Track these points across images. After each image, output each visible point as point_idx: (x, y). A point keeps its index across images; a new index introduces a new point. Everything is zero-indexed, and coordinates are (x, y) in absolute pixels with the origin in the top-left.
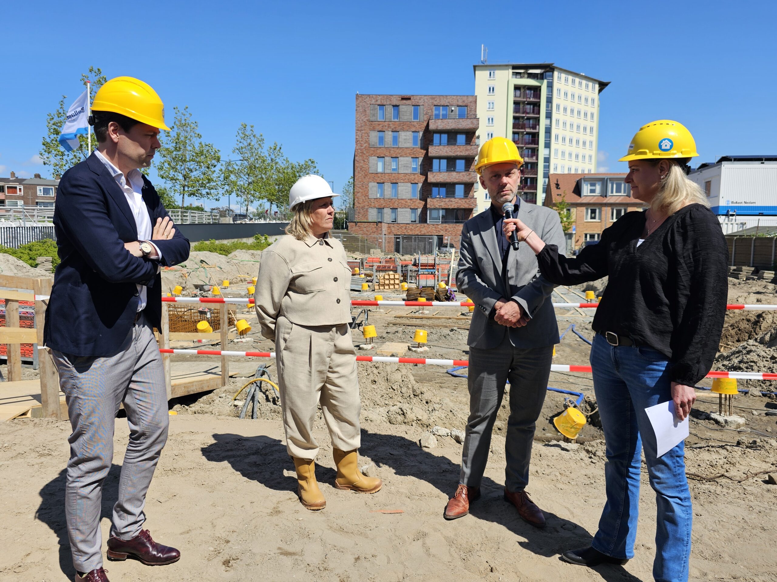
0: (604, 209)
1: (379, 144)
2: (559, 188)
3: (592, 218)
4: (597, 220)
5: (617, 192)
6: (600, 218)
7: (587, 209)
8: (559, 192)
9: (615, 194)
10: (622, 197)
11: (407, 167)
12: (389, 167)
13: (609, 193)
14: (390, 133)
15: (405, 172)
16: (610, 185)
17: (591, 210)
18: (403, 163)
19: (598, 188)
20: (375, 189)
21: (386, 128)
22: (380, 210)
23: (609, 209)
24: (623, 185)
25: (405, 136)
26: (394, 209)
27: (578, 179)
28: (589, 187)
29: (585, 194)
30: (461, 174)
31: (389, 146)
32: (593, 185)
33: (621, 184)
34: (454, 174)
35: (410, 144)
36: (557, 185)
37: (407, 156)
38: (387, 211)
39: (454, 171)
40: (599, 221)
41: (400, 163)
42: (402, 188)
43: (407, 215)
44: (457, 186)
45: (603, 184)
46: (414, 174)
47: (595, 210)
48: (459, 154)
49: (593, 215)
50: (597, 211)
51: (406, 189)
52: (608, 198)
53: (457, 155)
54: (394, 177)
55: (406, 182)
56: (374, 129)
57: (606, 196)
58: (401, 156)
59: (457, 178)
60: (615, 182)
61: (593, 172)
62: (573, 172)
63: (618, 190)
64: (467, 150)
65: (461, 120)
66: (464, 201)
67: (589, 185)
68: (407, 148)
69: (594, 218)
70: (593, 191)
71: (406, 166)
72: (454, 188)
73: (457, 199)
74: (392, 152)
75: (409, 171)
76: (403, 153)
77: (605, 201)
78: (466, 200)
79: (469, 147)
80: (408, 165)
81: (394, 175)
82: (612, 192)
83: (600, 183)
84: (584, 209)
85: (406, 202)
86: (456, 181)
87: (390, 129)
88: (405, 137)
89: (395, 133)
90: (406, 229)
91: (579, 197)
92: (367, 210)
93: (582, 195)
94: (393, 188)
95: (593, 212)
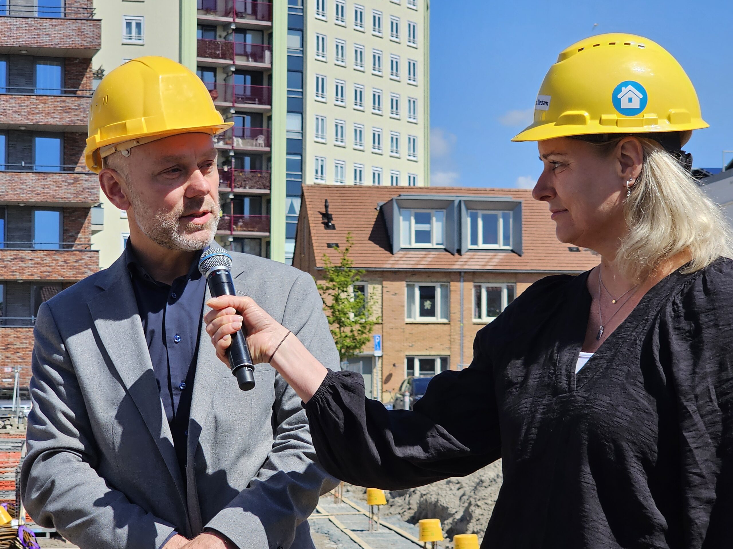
0: (455, 286)
2: (333, 227)
3: (424, 312)
4: (438, 318)
5: (485, 242)
6: (447, 314)
7: (411, 287)
8: (331, 236)
9: (481, 246)
10: (501, 255)
13: (467, 244)
16: (467, 221)
17: (421, 288)
19: (437, 228)
23: (469, 288)
24: (501, 222)
27: (382, 203)
28: (414, 227)
29: (402, 246)
30: (51, 178)
32: (422, 219)
33: (495, 219)
34: (29, 178)
36: (327, 217)
39: (29, 168)
40: (445, 321)
44: (38, 214)
45: (449, 218)
47: (433, 289)
48: (42, 120)
49: (428, 304)
50: (438, 292)
52: (466, 256)
53: (36, 125)
57: (459, 252)
59: (39, 189)
60: (480, 213)
61: (420, 183)
62: (368, 181)
63: (490, 236)
64: (66, 110)
65: (47, 23)
66: (60, 258)
67: (413, 221)
69: (431, 312)
70: (423, 236)
72: (31, 220)
73: (41, 254)
77: (458, 263)
78: (66, 256)
79: (71, 102)
82: (474, 241)
83: (443, 214)
84: (402, 286)
86: (34, 199)
91: (388, 254)
93: (395, 249)
95: (427, 294)
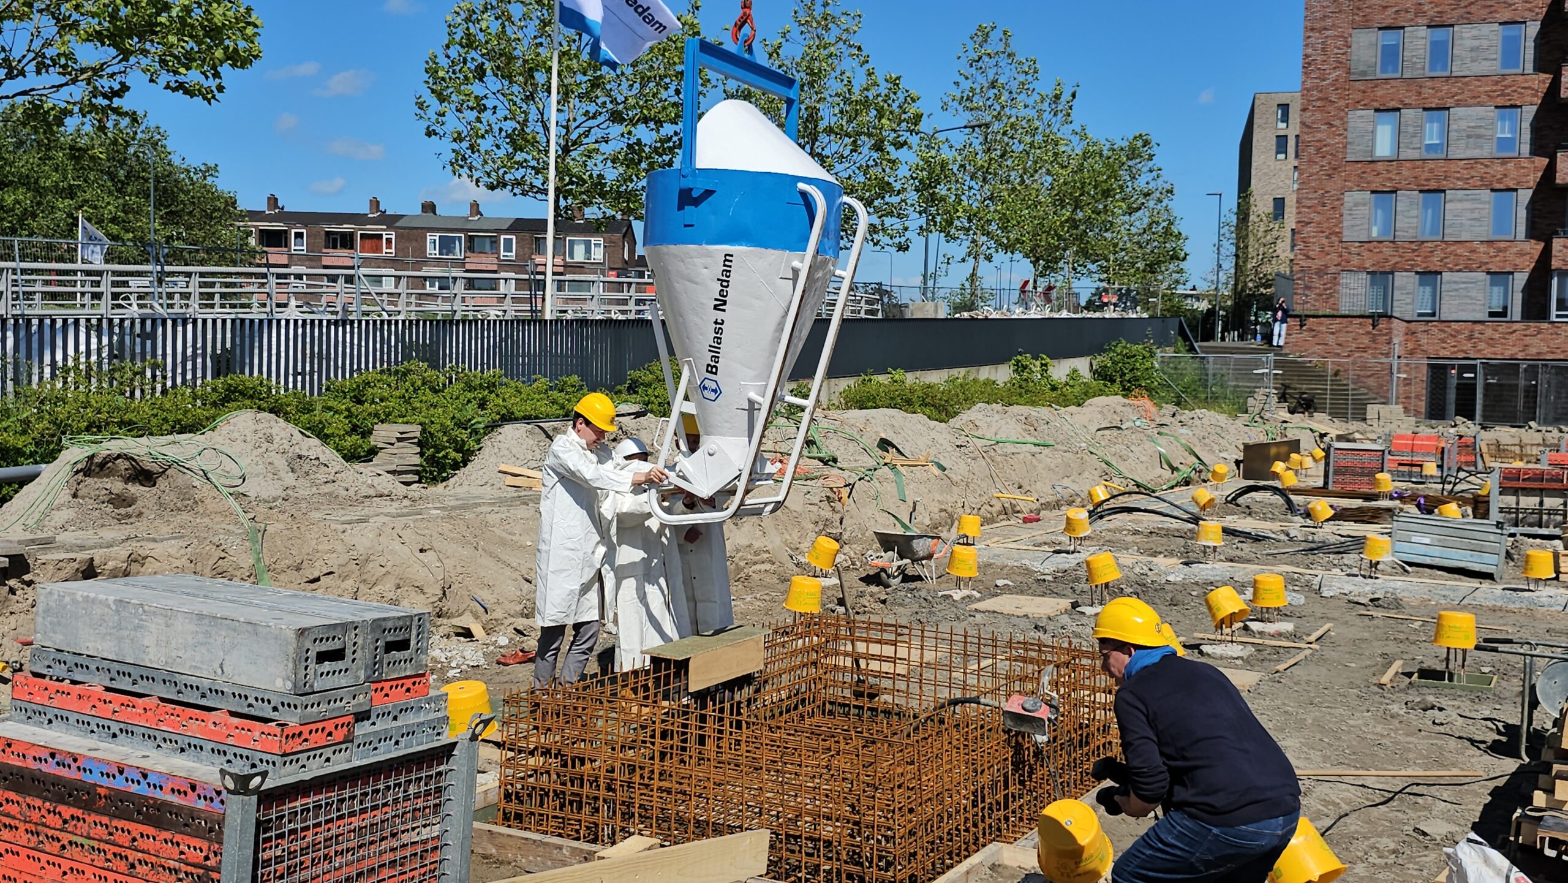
1: (1383, 71)
11: (1479, 136)
12: (1416, 140)
14: (1423, 32)
15: (1469, 154)
18: (1463, 125)
20: (1364, 210)
21: (1410, 16)
22: (1381, 276)
25: (1475, 38)
26: (1429, 276)
31: (1416, 74)
35: (1491, 66)
37: (1480, 104)
38: (1405, 281)
41: (1453, 127)
42: (1459, 205)
43: (1473, 294)
46: (1504, 161)
51: (1472, 210)
54: (1431, 171)
55: (1475, 188)
56: (1366, 24)
58: (1458, 104)
68: (1478, 77)
71: (1474, 135)
74: (1427, 92)
75: (1486, 150)
76: (1467, 94)
80: (1482, 131)
81: (1431, 164)
85: (1473, 251)
87: (1420, 21)
88: (1476, 43)
89: (1440, 33)
90: (1470, 338)
92: (1335, 281)
94: (1426, 207)
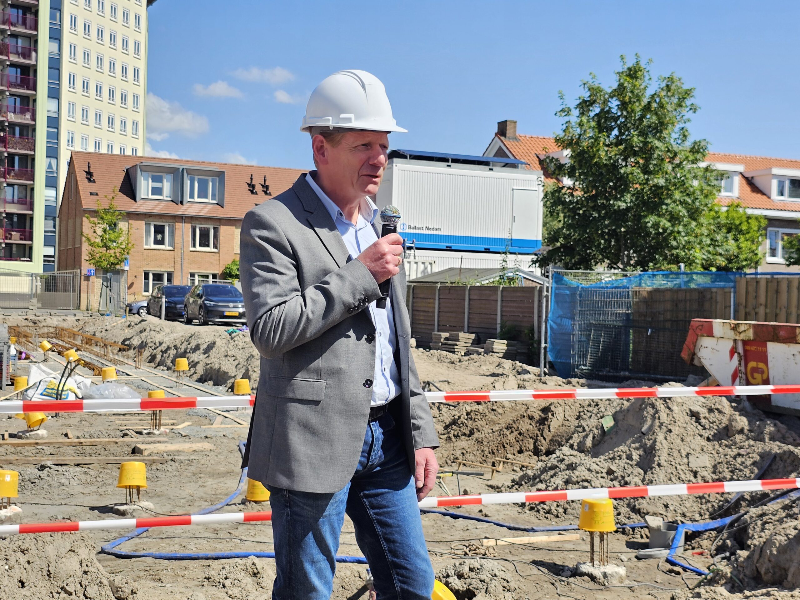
0: (178, 225)
2: (94, 181)
3: (156, 242)
4: (166, 247)
5: (199, 197)
6: (172, 244)
7: (148, 225)
8: (92, 187)
9: (197, 199)
10: (210, 206)
13: (187, 198)
16: (187, 183)
17: (155, 226)
19: (167, 186)
23: (188, 227)
24: (210, 184)
27: (128, 167)
28: (151, 184)
29: (143, 197)
32: (156, 179)
33: (206, 182)
36: (89, 174)
40: (171, 248)
45: (175, 180)
47: (163, 227)
49: (159, 237)
50: (167, 229)
52: (186, 205)
57: (182, 203)
60: (196, 177)
63: (203, 193)
67: (150, 180)
69: (162, 242)
70: (157, 191)
77: (181, 210)
82: (192, 196)
83: (170, 177)
84: (141, 224)
91: (133, 201)
93: (138, 199)
95: (159, 230)
